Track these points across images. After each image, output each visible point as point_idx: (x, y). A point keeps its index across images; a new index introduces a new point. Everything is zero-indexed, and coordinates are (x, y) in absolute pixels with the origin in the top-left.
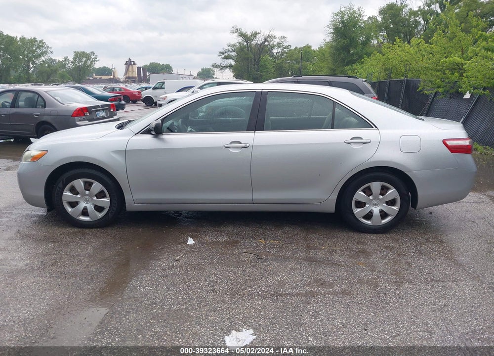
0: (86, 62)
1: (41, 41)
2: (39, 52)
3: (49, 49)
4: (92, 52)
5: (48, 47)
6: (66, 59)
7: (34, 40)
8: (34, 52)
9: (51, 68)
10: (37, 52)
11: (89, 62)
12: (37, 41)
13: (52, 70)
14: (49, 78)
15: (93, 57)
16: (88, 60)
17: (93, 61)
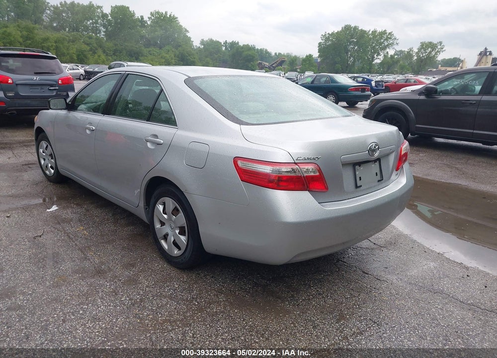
0: (430, 52)
1: (390, 33)
2: (386, 44)
3: (396, 41)
4: (440, 42)
5: (395, 39)
6: (411, 50)
7: (384, 32)
8: (381, 44)
9: (393, 59)
10: (384, 44)
11: (433, 53)
12: (386, 33)
13: (393, 61)
14: (388, 69)
15: (439, 47)
16: (433, 50)
17: (438, 51)
